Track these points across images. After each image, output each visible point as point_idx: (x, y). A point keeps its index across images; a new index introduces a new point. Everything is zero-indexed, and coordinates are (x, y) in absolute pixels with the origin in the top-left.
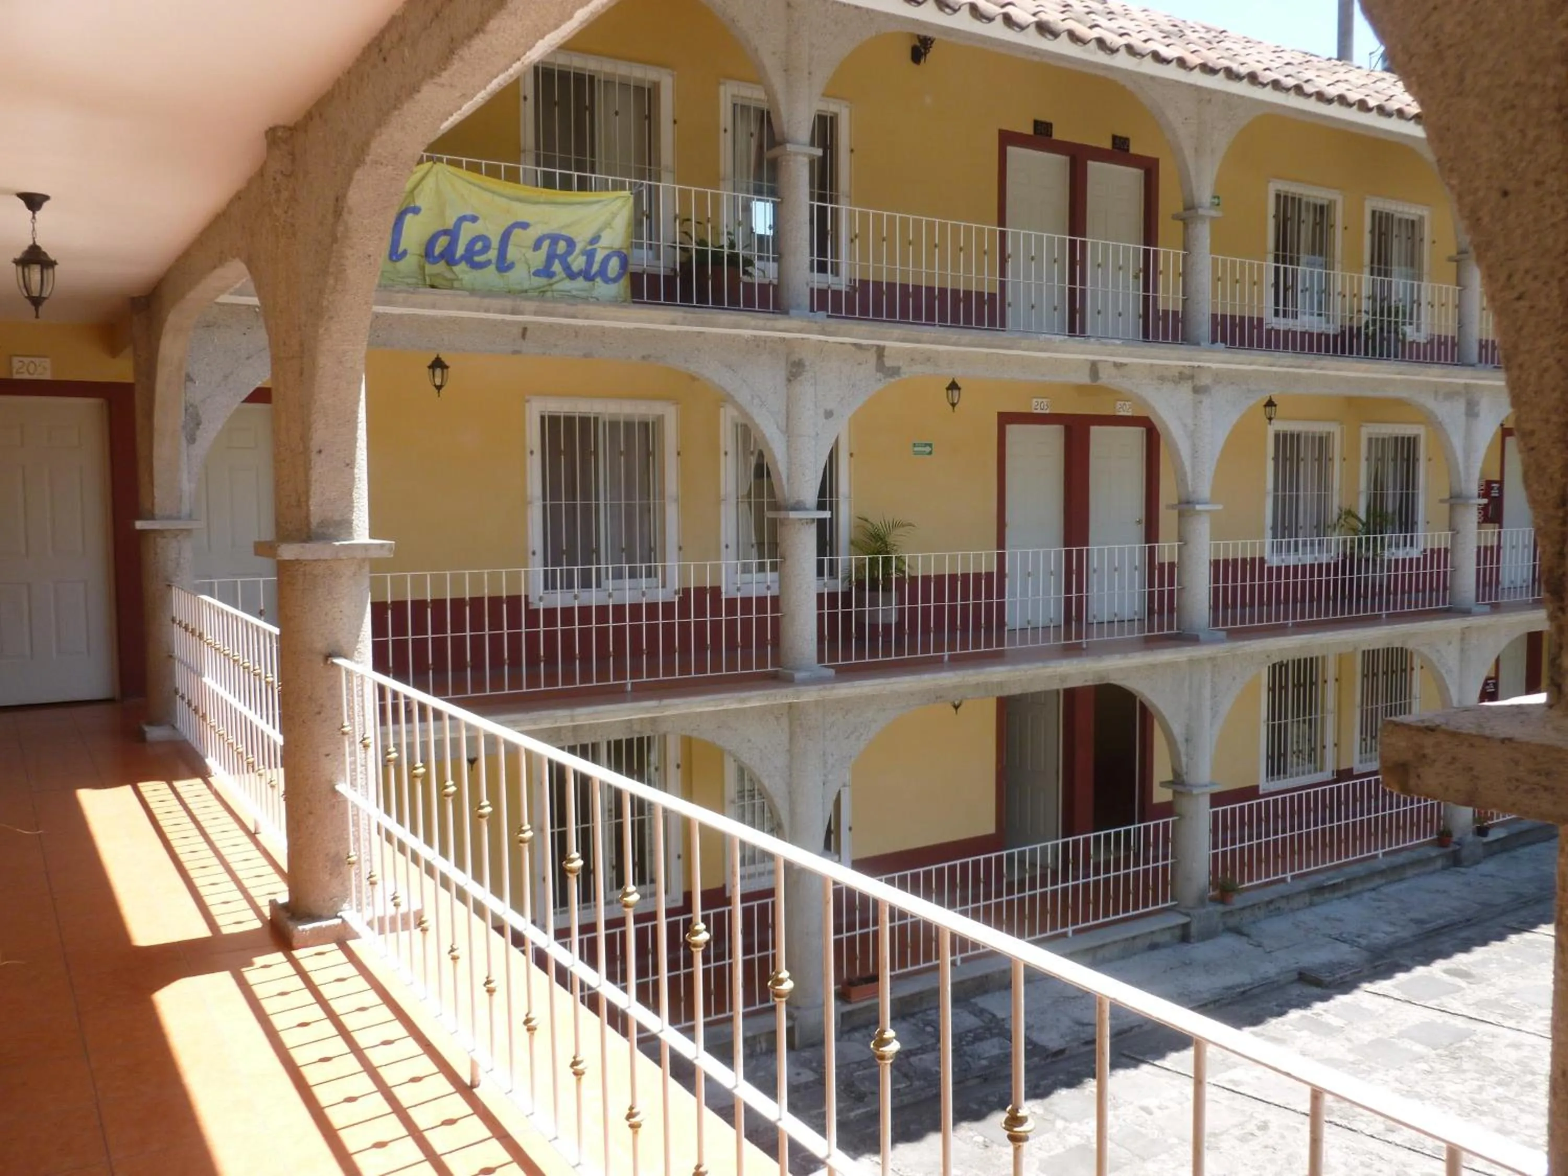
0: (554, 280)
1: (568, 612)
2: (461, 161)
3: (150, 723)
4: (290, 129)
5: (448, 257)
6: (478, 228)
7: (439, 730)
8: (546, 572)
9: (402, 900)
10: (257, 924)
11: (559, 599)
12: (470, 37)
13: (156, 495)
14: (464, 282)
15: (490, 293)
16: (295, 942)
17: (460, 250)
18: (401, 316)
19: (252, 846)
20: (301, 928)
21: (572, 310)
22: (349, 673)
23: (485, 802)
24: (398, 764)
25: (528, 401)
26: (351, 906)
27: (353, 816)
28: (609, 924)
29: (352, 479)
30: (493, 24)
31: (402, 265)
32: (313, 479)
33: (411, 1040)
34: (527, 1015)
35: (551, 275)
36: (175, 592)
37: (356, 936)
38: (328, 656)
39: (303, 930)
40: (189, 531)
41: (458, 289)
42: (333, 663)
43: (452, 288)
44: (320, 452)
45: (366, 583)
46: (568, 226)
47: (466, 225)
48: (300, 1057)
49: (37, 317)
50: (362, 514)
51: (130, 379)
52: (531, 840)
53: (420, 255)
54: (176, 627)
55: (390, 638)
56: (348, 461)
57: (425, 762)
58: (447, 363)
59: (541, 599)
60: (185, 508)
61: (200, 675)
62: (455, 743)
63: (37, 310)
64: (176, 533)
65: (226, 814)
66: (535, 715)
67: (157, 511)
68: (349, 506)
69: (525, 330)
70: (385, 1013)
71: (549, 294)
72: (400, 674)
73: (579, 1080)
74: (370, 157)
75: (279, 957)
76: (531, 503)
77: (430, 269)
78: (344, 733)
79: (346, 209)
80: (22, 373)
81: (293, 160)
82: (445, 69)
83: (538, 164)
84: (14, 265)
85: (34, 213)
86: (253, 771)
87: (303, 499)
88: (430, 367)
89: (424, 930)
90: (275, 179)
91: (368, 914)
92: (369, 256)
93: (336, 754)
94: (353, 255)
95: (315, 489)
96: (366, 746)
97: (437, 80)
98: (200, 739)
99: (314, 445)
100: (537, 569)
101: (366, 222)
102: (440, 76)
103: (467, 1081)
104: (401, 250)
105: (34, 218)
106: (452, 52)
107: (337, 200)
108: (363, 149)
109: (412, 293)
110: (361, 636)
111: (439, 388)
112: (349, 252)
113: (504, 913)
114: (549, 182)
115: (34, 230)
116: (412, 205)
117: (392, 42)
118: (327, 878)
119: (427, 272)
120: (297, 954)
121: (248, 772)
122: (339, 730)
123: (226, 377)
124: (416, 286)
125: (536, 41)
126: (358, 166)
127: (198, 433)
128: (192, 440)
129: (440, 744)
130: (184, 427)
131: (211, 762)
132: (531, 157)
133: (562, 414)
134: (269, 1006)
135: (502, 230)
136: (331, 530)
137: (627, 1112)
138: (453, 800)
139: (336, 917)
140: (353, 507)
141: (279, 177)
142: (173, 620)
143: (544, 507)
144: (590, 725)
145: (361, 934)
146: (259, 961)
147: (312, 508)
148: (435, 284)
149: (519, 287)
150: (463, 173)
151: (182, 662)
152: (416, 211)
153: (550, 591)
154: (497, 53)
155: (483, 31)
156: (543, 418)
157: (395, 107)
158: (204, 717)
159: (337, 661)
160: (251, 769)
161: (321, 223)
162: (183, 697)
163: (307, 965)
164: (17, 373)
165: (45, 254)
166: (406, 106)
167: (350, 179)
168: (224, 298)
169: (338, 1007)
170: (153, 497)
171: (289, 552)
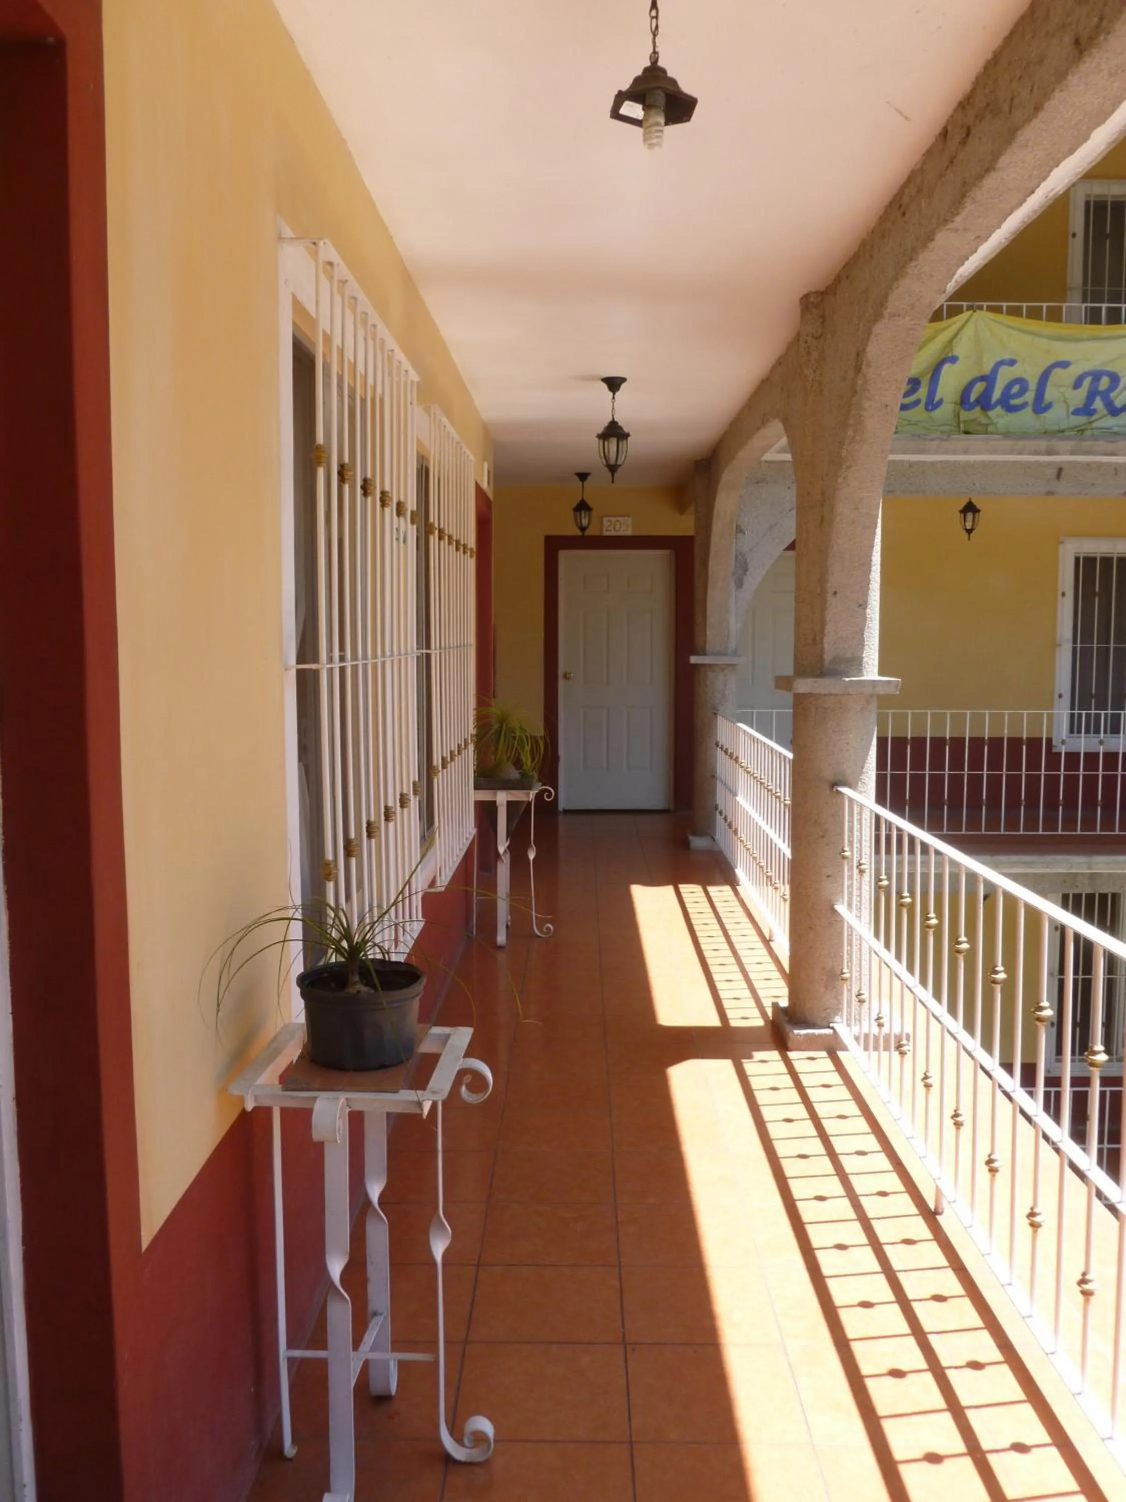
0: (1095, 417)
1: (1092, 758)
2: (1002, 307)
3: (695, 834)
4: (822, 293)
5: (984, 403)
6: (1015, 372)
7: (926, 864)
8: (1072, 715)
9: (885, 1021)
10: (760, 1022)
11: (1083, 744)
12: (980, 177)
13: (708, 633)
14: (999, 426)
15: (1025, 436)
16: (790, 1045)
17: (997, 394)
18: (933, 464)
19: (765, 952)
20: (796, 1032)
21: (1111, 447)
22: (851, 800)
23: (963, 938)
24: (888, 889)
25: (1062, 543)
26: (842, 1018)
27: (848, 935)
28: (1075, 1081)
29: (864, 618)
30: (1004, 160)
31: (937, 413)
32: (828, 619)
33: (883, 1155)
34: (989, 1156)
35: (1091, 413)
36: (720, 719)
37: (845, 1048)
38: (834, 784)
39: (798, 1035)
40: (733, 666)
41: (992, 433)
42: (837, 791)
43: (986, 433)
44: (835, 593)
45: (873, 718)
46: (1112, 361)
47: (1004, 369)
48: (781, 1149)
49: (613, 482)
50: (872, 651)
51: (691, 533)
52: (1004, 982)
53: (956, 403)
54: (719, 750)
55: (908, 772)
56: (861, 602)
57: (912, 894)
58: (978, 506)
59: (1063, 742)
60: (732, 645)
61: (735, 794)
62: (939, 877)
63: (613, 476)
64: (723, 668)
65: (746, 920)
66: (1049, 858)
67: (709, 648)
68: (861, 645)
69: (1060, 470)
70: (862, 1125)
71: (1088, 433)
72: (897, 807)
73: (1035, 1232)
74: (888, 311)
75: (775, 1055)
76: (1060, 645)
77: (965, 415)
78: (844, 858)
79: (864, 363)
80: (610, 531)
81: (823, 323)
82: (958, 214)
83: (1084, 300)
84: (597, 439)
85: (614, 394)
86: (771, 885)
87: (818, 638)
88: (961, 511)
89: (902, 1054)
90: (806, 342)
91: (856, 1030)
92: (887, 406)
93: (835, 876)
94: (871, 406)
95: (829, 628)
96: (861, 872)
97: (951, 226)
98: (732, 853)
99: (830, 587)
100: (1063, 713)
101: (884, 373)
102: (953, 221)
103: (932, 1206)
104: (937, 399)
105: (614, 398)
106: (964, 195)
107: (858, 355)
108: (882, 304)
109: (946, 440)
110: (866, 768)
111: (969, 531)
112: (866, 405)
113: (975, 1050)
114: (1094, 318)
115: (613, 408)
116: (950, 355)
117: (911, 196)
118: (822, 990)
119: (961, 417)
120: (792, 1055)
121: (767, 885)
122: (840, 854)
123: (771, 527)
124: (949, 434)
125: (1051, 171)
126: (876, 321)
127: (745, 578)
128: (740, 584)
129: (925, 877)
130: (733, 574)
131: (740, 872)
132: (1078, 294)
133: (1099, 556)
134: (761, 1098)
135: (1040, 370)
136: (843, 666)
137: (1079, 1277)
138: (934, 933)
139: (829, 1027)
140: (863, 645)
141: (809, 339)
142: (717, 745)
143: (1074, 650)
144: (1109, 874)
145: (849, 1047)
146: (758, 1055)
147: (826, 646)
148: (970, 430)
149: (1056, 428)
150: (1003, 318)
151: (722, 782)
152: (954, 360)
153: (1076, 735)
154: (1009, 189)
155: (994, 169)
156: (1077, 560)
157: (911, 259)
158: (736, 832)
159: (844, 790)
160: (769, 883)
161: (844, 379)
162: (721, 813)
163: (798, 1066)
164: (607, 530)
165: (621, 428)
166: (921, 256)
167: (869, 333)
168: (768, 456)
169: (820, 1110)
170: (705, 635)
171: (804, 686)
